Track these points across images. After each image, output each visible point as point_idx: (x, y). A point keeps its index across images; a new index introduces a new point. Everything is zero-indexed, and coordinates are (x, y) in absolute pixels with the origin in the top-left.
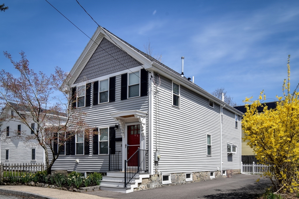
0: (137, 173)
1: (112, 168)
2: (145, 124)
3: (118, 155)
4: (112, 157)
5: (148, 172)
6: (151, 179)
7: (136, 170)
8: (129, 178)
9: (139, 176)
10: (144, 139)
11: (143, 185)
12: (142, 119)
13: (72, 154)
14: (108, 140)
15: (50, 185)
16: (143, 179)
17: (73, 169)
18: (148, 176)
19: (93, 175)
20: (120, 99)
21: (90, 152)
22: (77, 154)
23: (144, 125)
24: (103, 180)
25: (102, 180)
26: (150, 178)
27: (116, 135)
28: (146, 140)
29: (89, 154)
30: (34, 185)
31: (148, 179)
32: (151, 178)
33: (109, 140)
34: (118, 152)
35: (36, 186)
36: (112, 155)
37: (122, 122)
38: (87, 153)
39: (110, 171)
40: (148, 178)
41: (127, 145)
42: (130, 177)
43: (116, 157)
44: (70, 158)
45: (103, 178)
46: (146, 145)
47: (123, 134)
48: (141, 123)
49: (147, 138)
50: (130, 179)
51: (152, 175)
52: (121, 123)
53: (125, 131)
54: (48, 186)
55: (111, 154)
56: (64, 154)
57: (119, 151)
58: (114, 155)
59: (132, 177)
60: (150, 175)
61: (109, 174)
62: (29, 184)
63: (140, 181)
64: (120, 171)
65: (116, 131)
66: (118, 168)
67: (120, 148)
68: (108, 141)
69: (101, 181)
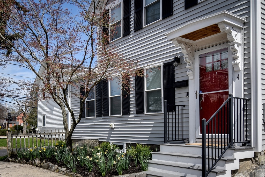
0: (228, 149)
1: (170, 136)
2: (240, 45)
3: (180, 112)
4: (170, 117)
5: (251, 146)
6: (256, 161)
7: (226, 141)
8: (212, 159)
9: (232, 154)
10: (238, 77)
11: (241, 174)
12: (234, 33)
13: (104, 116)
14: (161, 87)
15: (60, 168)
16: (241, 160)
17: (106, 138)
18: (250, 154)
19: (135, 149)
20: (183, 8)
21: (131, 109)
22: (112, 114)
23: (238, 46)
24: (154, 160)
25: (151, 159)
26: (254, 158)
27: (176, 76)
28: (242, 77)
29: (130, 114)
30: (39, 165)
31: (250, 162)
32: (257, 159)
33: (164, 87)
34: (180, 107)
35: (41, 167)
36: (170, 113)
37: (189, 49)
38: (127, 112)
39: (166, 144)
40: (250, 159)
41: (198, 92)
42: (214, 157)
43: (177, 117)
44: (101, 121)
45: (153, 155)
46: (243, 88)
47: (191, 72)
48: (232, 41)
49: (245, 75)
50: (214, 161)
51: (260, 153)
52: (187, 50)
53: (193, 66)
54: (56, 169)
55: (168, 111)
56: (94, 116)
57: (182, 106)
58: (174, 113)
59: (217, 158)
60: (255, 153)
61: (164, 149)
62: (33, 163)
63: (236, 165)
64: (185, 143)
65: (176, 68)
66: (180, 137)
67: (185, 99)
68: (161, 90)
69: (150, 161)
